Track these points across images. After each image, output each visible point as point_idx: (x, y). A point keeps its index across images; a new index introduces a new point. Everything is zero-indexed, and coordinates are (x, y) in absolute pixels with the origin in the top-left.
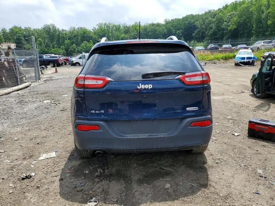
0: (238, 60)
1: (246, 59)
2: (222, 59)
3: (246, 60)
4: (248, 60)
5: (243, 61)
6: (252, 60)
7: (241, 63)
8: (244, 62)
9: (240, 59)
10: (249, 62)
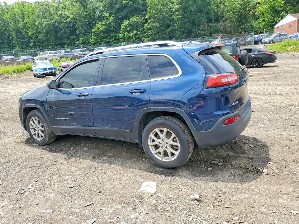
0: (40, 72)
1: (48, 69)
2: (14, 72)
3: (48, 71)
4: (50, 71)
5: (45, 72)
6: (54, 70)
7: (44, 74)
8: (47, 73)
9: (42, 71)
10: (52, 72)
